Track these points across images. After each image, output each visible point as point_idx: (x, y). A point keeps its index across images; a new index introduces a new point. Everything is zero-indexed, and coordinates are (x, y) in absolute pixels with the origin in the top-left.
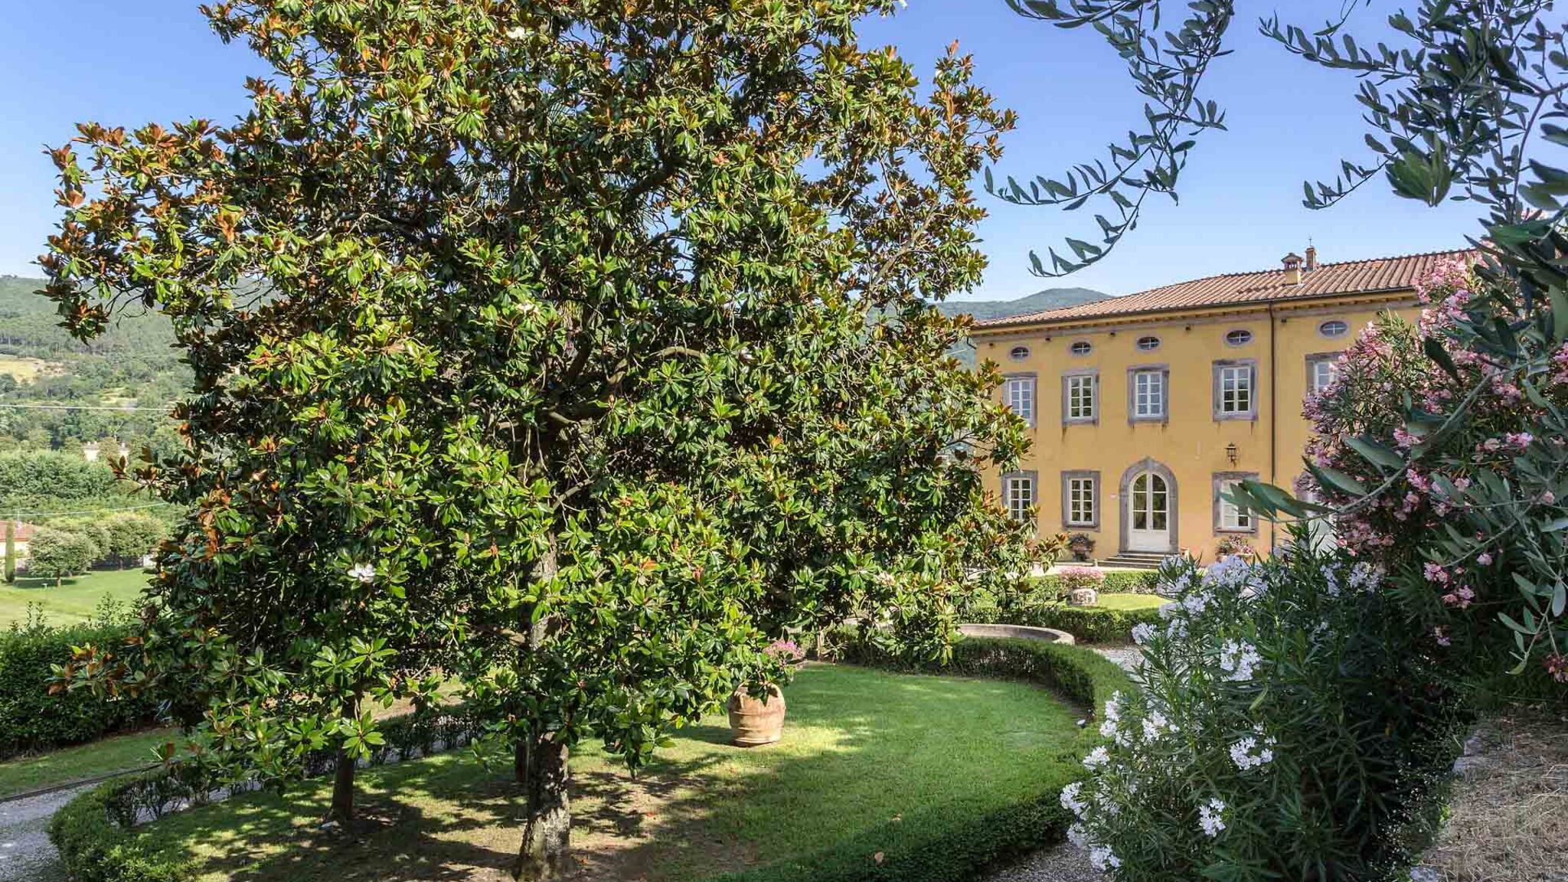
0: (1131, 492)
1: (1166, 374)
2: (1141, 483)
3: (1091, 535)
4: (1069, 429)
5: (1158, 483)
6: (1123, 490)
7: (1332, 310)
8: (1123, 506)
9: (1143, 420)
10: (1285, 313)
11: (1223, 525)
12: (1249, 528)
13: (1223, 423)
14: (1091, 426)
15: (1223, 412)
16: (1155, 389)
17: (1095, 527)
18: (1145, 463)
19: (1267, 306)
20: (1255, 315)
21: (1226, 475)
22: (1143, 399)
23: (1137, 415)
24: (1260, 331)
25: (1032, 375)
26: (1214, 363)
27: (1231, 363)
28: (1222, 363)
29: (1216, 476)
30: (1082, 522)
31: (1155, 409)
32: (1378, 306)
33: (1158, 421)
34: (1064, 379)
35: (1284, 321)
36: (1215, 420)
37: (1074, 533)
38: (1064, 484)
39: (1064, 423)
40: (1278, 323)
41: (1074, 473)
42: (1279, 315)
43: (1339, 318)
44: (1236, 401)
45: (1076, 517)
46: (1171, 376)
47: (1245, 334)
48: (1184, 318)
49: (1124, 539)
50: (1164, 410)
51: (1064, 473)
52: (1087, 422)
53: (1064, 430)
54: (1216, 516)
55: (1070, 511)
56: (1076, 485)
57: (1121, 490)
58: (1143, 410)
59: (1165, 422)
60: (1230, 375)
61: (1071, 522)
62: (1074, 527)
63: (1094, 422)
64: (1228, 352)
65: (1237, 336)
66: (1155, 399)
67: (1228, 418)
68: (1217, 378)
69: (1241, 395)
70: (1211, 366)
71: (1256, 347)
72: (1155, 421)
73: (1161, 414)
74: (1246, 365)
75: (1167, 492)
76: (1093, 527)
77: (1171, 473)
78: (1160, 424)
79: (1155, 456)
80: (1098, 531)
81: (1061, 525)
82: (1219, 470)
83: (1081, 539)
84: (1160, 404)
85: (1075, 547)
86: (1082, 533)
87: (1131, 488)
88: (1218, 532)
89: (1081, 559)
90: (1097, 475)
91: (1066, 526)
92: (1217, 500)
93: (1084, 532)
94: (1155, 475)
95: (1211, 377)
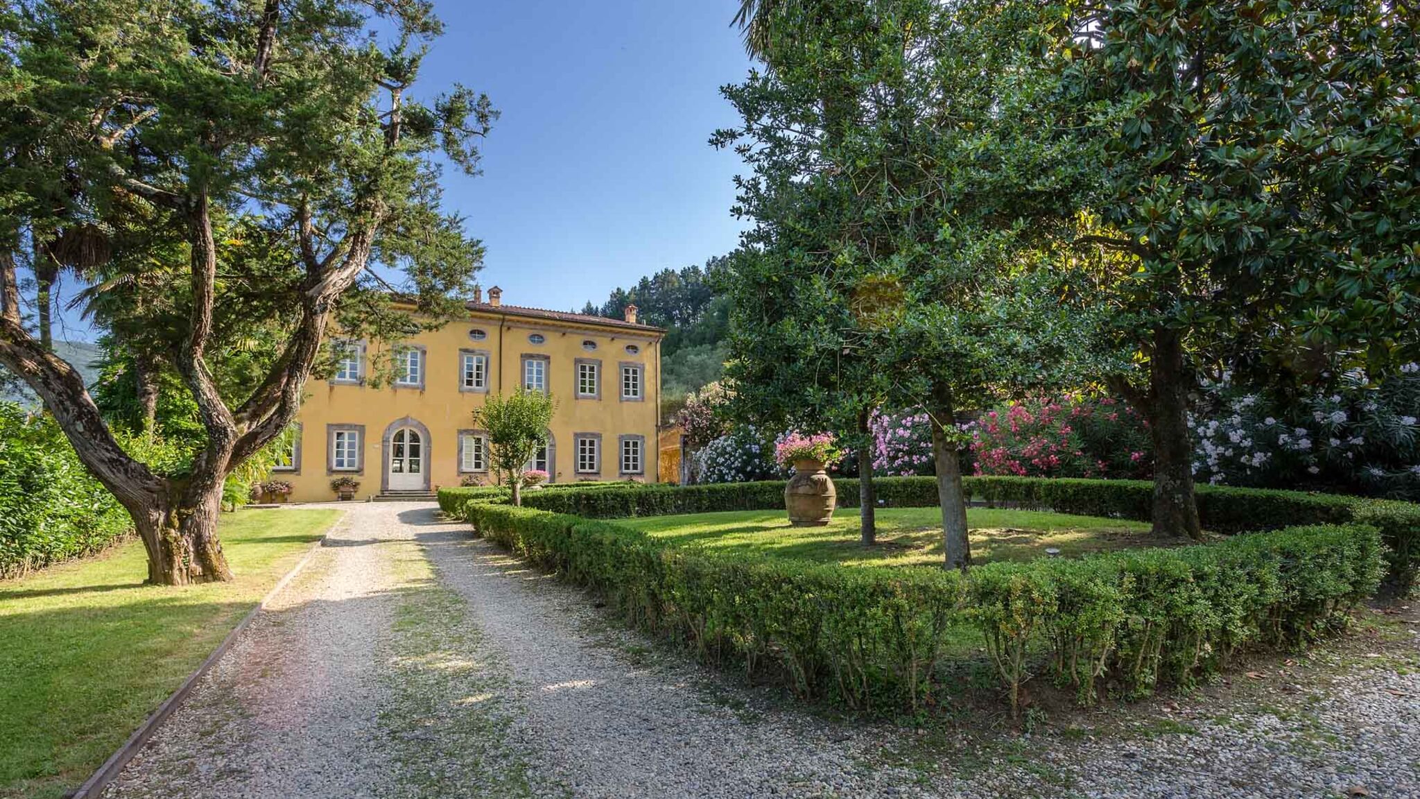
0: (392, 443)
1: (424, 353)
2: (400, 437)
3: (356, 478)
4: (336, 388)
5: (415, 438)
6: (385, 441)
7: (538, 327)
8: (385, 454)
9: (405, 387)
10: (509, 324)
11: (465, 469)
12: (482, 469)
13: (466, 394)
14: (358, 389)
15: (465, 386)
16: (414, 363)
17: (359, 471)
18: (405, 420)
19: (501, 317)
20: (491, 322)
21: (467, 431)
23: (399, 382)
24: (492, 332)
26: (460, 350)
27: (472, 352)
28: (466, 351)
29: (461, 432)
30: (346, 467)
31: (413, 379)
32: (563, 330)
33: (418, 388)
35: (509, 328)
36: (460, 391)
37: (337, 477)
38: (329, 435)
39: (333, 384)
40: (504, 329)
41: (338, 426)
42: (506, 324)
43: (541, 333)
44: (474, 379)
45: (340, 463)
46: (427, 356)
47: (482, 333)
49: (385, 481)
50: (422, 380)
51: (329, 426)
52: (353, 384)
53: (331, 389)
54: (460, 462)
55: (334, 459)
56: (341, 436)
57: (383, 441)
59: (422, 389)
60: (469, 360)
61: (335, 468)
62: (340, 471)
63: (361, 385)
64: (471, 343)
65: (478, 334)
66: (413, 371)
67: (470, 391)
68: (461, 361)
69: (478, 376)
70: (458, 352)
71: (489, 343)
72: (413, 388)
73: (418, 383)
74: (482, 354)
75: (422, 444)
76: (357, 472)
77: (426, 429)
78: (418, 391)
79: (413, 416)
80: (362, 475)
81: (325, 470)
82: (463, 428)
83: (345, 482)
84: (418, 375)
85: (342, 488)
86: (346, 476)
87: (391, 440)
88: (461, 473)
89: (346, 498)
90: (362, 429)
91: (331, 471)
92: (460, 450)
93: (349, 476)
94: (412, 432)
95: (458, 360)
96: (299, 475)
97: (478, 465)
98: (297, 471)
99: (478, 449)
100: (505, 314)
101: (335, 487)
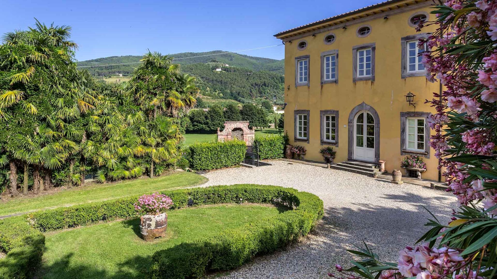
0: (355, 123)
1: (374, 49)
2: (361, 118)
3: (334, 148)
4: (325, 86)
5: (370, 119)
6: (350, 122)
8: (351, 132)
9: (361, 79)
11: (406, 148)
12: (423, 151)
13: (407, 79)
14: (334, 84)
15: (408, 72)
16: (368, 59)
17: (336, 144)
18: (361, 106)
20: (429, 2)
21: (409, 114)
22: (362, 66)
23: (358, 76)
25: (307, 57)
26: (402, 39)
27: (413, 38)
28: (407, 38)
29: (403, 114)
30: (330, 140)
31: (368, 72)
34: (322, 58)
36: (403, 78)
37: (325, 146)
38: (322, 118)
39: (322, 83)
41: (326, 112)
44: (418, 63)
45: (328, 138)
46: (376, 51)
47: (423, 17)
48: (383, 11)
49: (350, 152)
50: (373, 72)
51: (321, 112)
52: (332, 82)
53: (322, 87)
54: (403, 142)
55: (325, 134)
56: (328, 118)
57: (349, 122)
58: (362, 73)
59: (373, 79)
60: (412, 46)
61: (325, 140)
62: (327, 143)
63: (336, 82)
64: (412, 30)
65: (418, 19)
66: (368, 65)
67: (413, 75)
68: (404, 48)
70: (401, 41)
72: (368, 79)
73: (371, 75)
75: (375, 125)
77: (376, 113)
78: (371, 81)
80: (337, 146)
81: (319, 141)
82: (405, 111)
83: (329, 150)
84: (371, 68)
85: (328, 154)
86: (329, 147)
87: (355, 121)
88: (404, 152)
89: (329, 162)
90: (337, 113)
91: (323, 142)
92: (403, 131)
93: (331, 146)
94: (368, 114)
95: (400, 47)
96: (309, 143)
97: (420, 146)
98: (307, 141)
99: (420, 130)
101: (323, 153)
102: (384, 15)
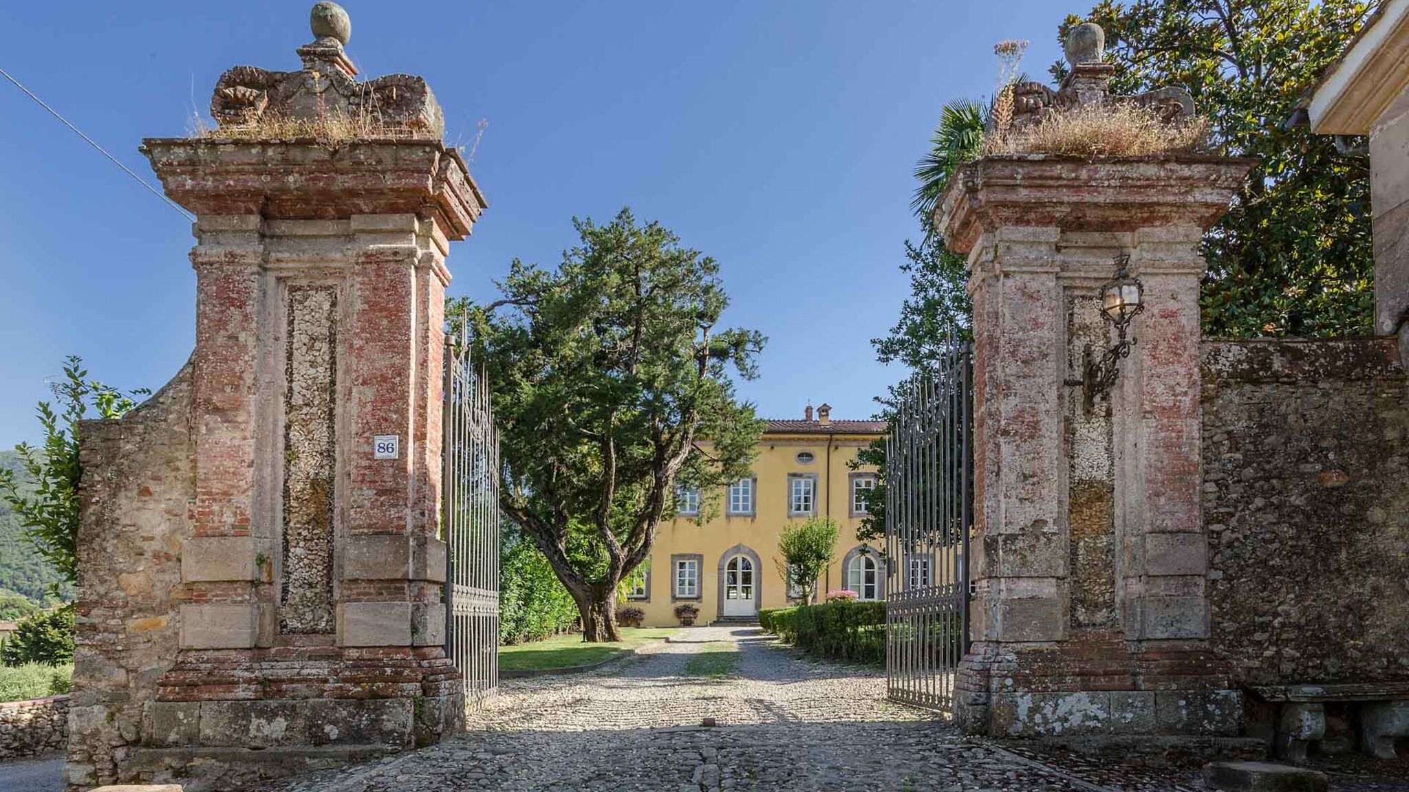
0: (726, 570)
1: (755, 480)
2: (733, 565)
3: (695, 605)
4: (678, 521)
5: (747, 565)
6: (720, 569)
8: (720, 582)
9: (738, 515)
10: (839, 443)
13: (794, 519)
15: (794, 511)
16: (745, 492)
17: (698, 598)
18: (737, 549)
19: (828, 436)
20: (818, 443)
22: (736, 499)
23: (732, 511)
24: (820, 452)
26: (789, 475)
27: (800, 476)
28: (795, 475)
30: (687, 595)
31: (745, 508)
33: (749, 516)
35: (836, 448)
36: (789, 517)
37: (680, 604)
38: (673, 564)
40: (832, 449)
41: (680, 555)
42: (834, 443)
44: (802, 503)
46: (758, 483)
47: (809, 456)
48: (770, 439)
49: (720, 607)
50: (754, 507)
51: (673, 556)
52: (692, 515)
53: (675, 521)
55: (677, 587)
56: (683, 566)
57: (718, 569)
58: (736, 507)
59: (754, 517)
60: (798, 484)
61: (678, 595)
62: (682, 599)
63: (698, 515)
64: (799, 467)
65: (806, 456)
66: (745, 499)
67: (799, 516)
68: (790, 486)
69: (806, 500)
70: (786, 477)
71: (817, 466)
72: (745, 516)
73: (750, 511)
74: (809, 477)
75: (753, 571)
76: (696, 599)
77: (757, 556)
78: (749, 519)
79: (744, 543)
80: (701, 602)
81: (670, 599)
83: (687, 609)
84: (750, 504)
85: (684, 615)
86: (687, 603)
87: (726, 567)
89: (688, 623)
90: (700, 558)
91: (675, 599)
93: (690, 603)
94: (744, 560)
95: (786, 485)
96: (649, 602)
98: (646, 599)
100: (831, 434)
101: (679, 612)
102: (771, 443)
